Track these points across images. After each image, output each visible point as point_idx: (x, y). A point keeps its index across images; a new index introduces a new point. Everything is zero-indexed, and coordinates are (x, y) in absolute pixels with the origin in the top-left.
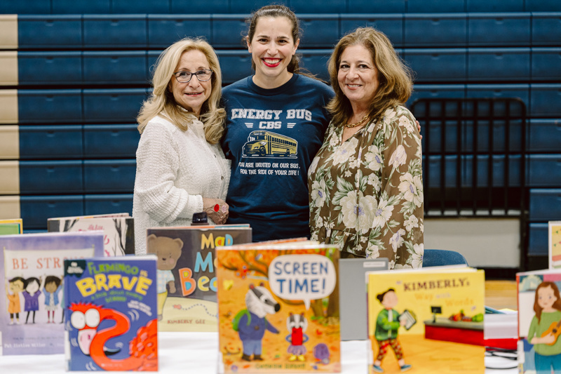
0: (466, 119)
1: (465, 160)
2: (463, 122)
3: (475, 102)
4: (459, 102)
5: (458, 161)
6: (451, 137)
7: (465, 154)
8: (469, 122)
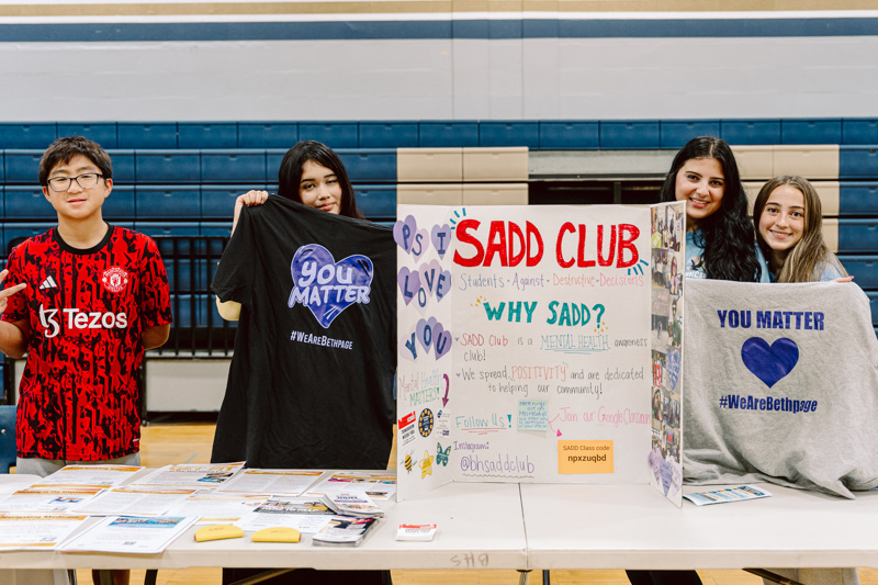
0: (201, 257)
1: (200, 299)
2: (197, 261)
3: (209, 240)
4: (192, 240)
5: (193, 300)
6: (185, 276)
7: (201, 293)
8: (203, 261)
